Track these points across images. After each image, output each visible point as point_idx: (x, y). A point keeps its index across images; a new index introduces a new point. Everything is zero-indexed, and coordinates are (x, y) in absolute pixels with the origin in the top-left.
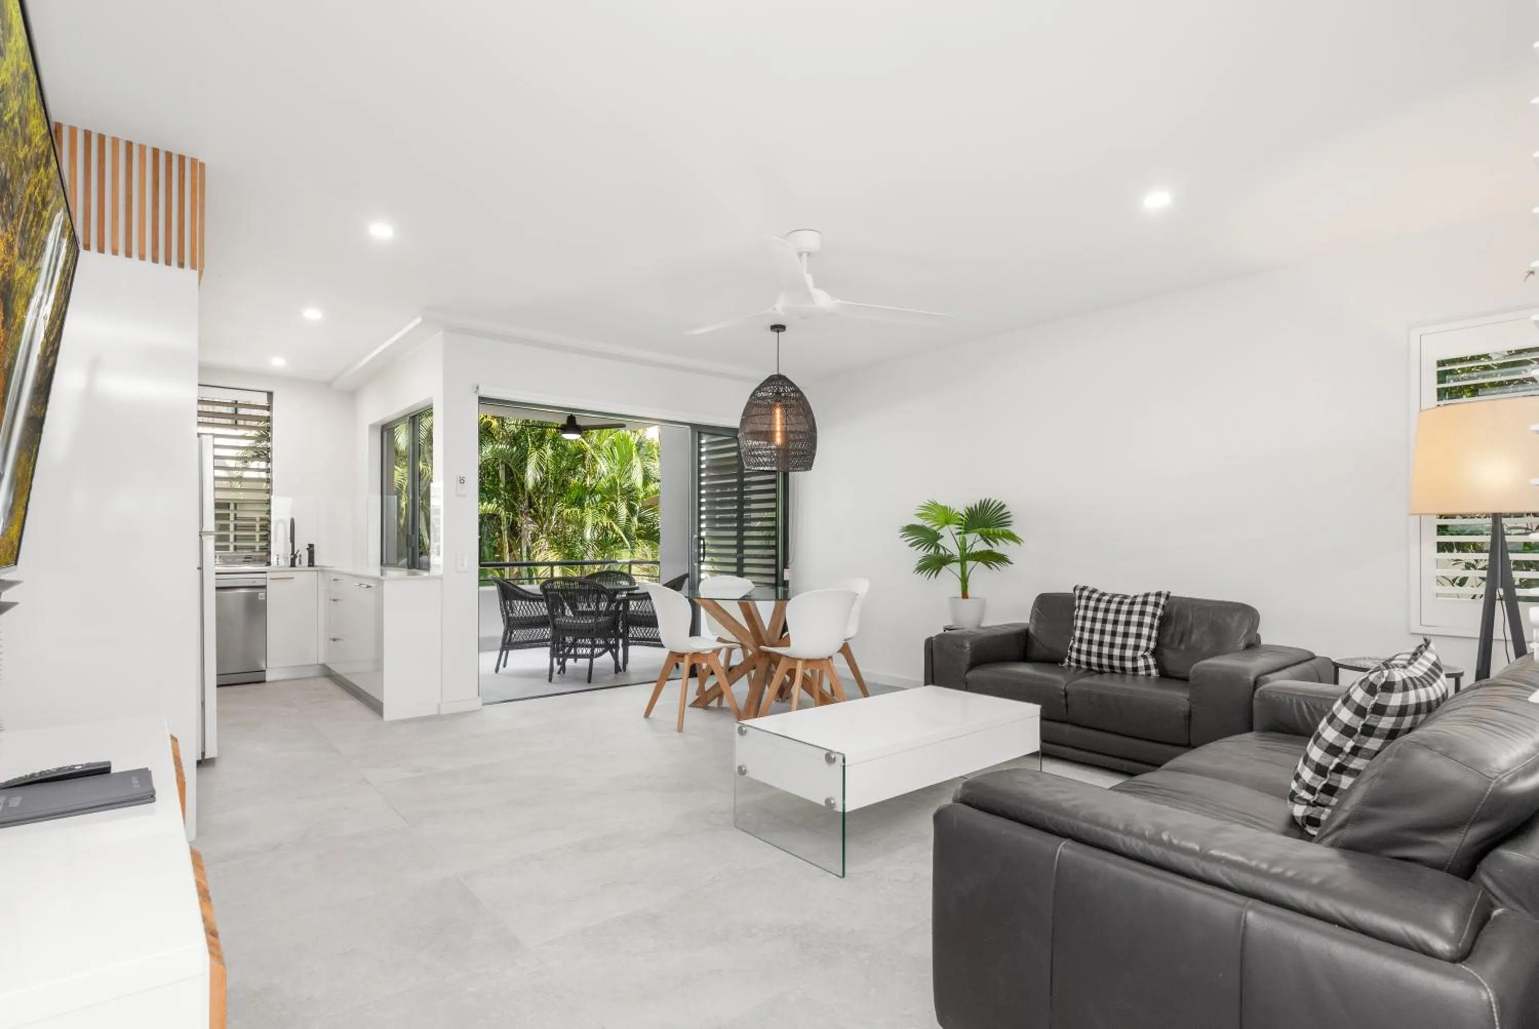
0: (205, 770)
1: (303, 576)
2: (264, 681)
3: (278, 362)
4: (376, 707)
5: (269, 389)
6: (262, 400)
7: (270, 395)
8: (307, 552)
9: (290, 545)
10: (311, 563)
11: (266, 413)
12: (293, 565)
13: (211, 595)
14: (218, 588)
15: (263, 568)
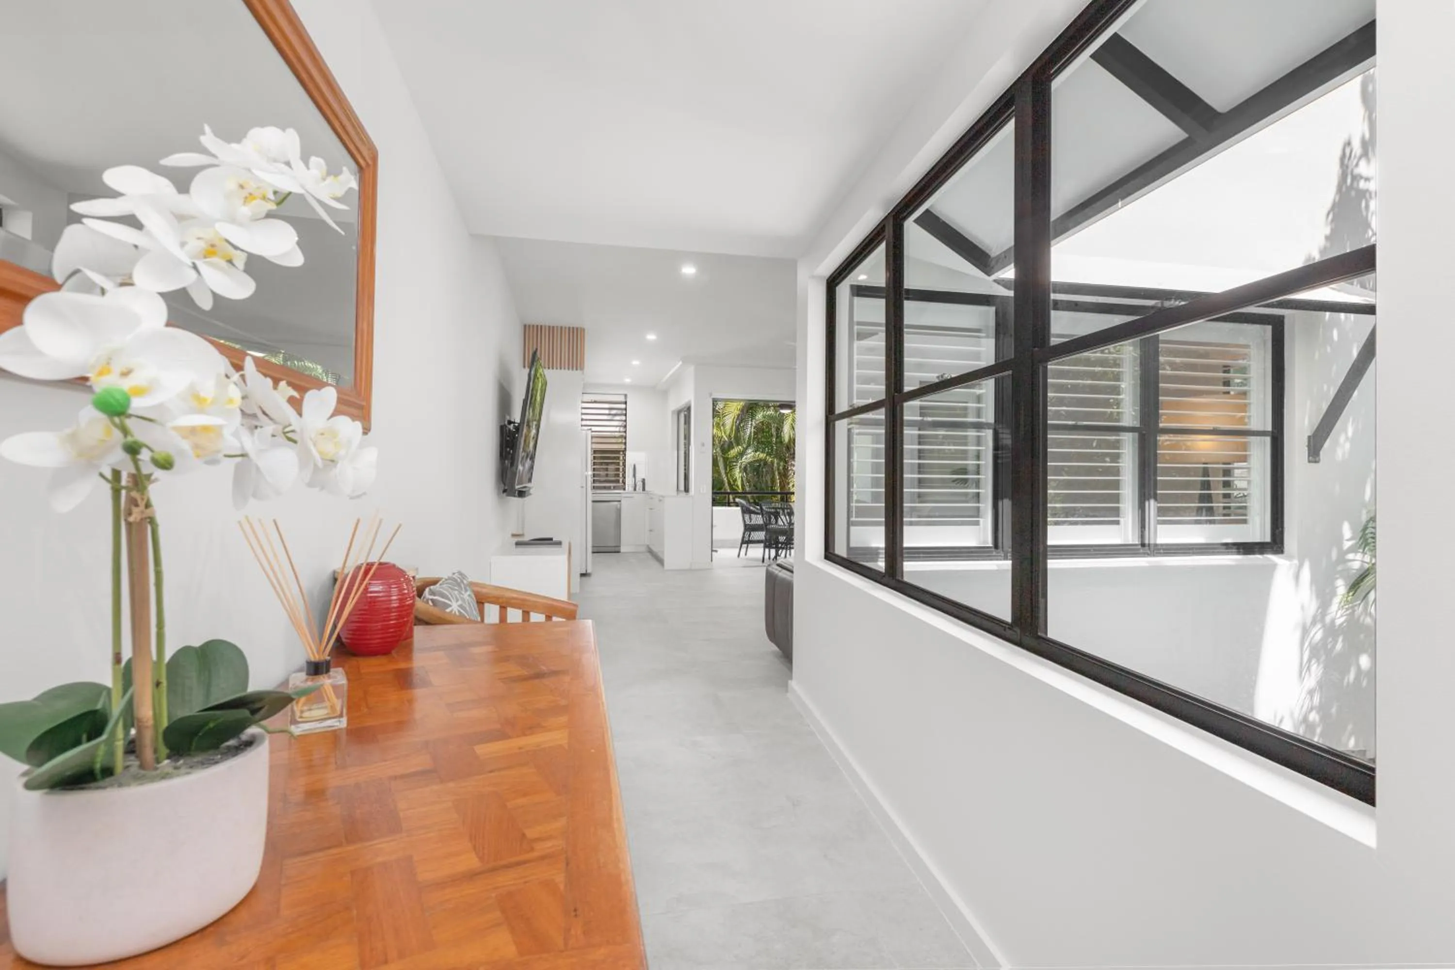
0: (584, 578)
1: (639, 496)
2: (619, 552)
3: (628, 380)
4: (661, 561)
5: (625, 393)
6: (622, 399)
7: (626, 396)
8: (641, 483)
9: (634, 479)
10: (644, 489)
11: (623, 406)
12: (635, 489)
13: (590, 503)
14: (594, 501)
15: (622, 491)
